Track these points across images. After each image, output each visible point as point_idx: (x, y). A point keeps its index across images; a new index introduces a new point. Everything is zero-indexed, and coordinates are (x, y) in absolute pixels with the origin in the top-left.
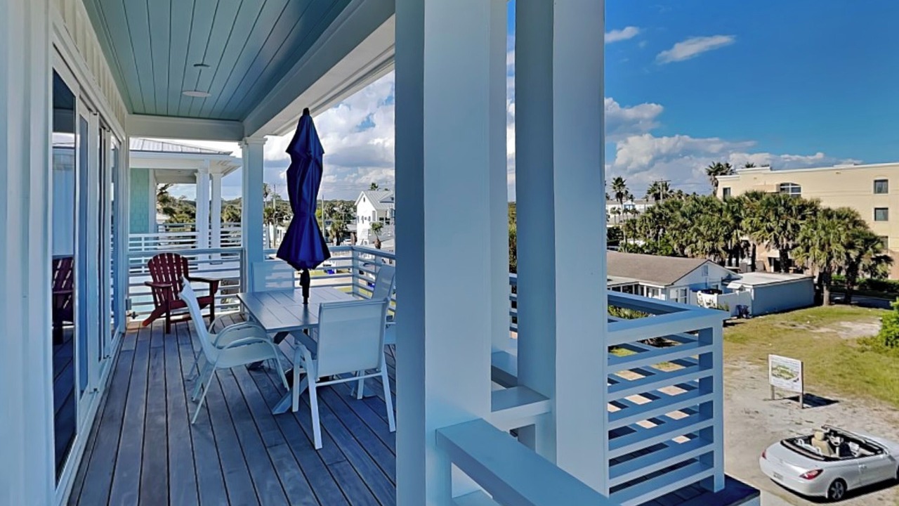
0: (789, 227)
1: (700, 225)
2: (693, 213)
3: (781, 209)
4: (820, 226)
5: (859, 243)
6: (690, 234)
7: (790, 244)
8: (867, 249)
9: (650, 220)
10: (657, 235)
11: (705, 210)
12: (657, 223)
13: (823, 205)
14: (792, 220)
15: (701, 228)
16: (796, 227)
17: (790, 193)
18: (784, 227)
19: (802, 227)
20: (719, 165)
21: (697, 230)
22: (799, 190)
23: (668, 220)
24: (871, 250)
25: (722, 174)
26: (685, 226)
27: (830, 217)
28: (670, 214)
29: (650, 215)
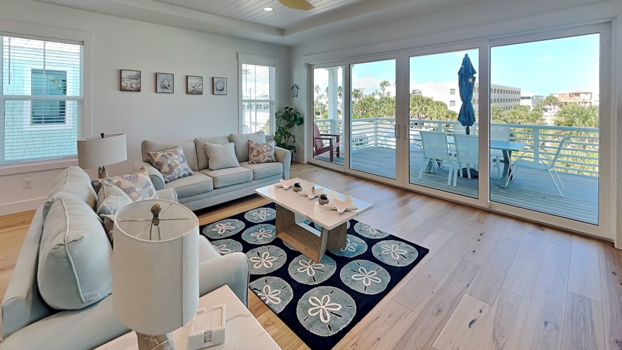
0: (423, 109)
1: (385, 108)
2: (380, 103)
3: (420, 101)
4: (436, 109)
5: (450, 115)
6: (380, 112)
7: (424, 116)
8: (453, 118)
9: (360, 106)
10: (363, 113)
11: (385, 101)
12: (364, 108)
13: (435, 100)
14: (425, 106)
15: (385, 110)
16: (426, 109)
17: (417, 94)
18: (421, 109)
19: (429, 109)
20: (385, 82)
21: (383, 111)
22: (421, 92)
23: (369, 106)
24: (454, 118)
25: (387, 86)
26: (377, 109)
27: (438, 105)
28: (369, 103)
29: (360, 104)
